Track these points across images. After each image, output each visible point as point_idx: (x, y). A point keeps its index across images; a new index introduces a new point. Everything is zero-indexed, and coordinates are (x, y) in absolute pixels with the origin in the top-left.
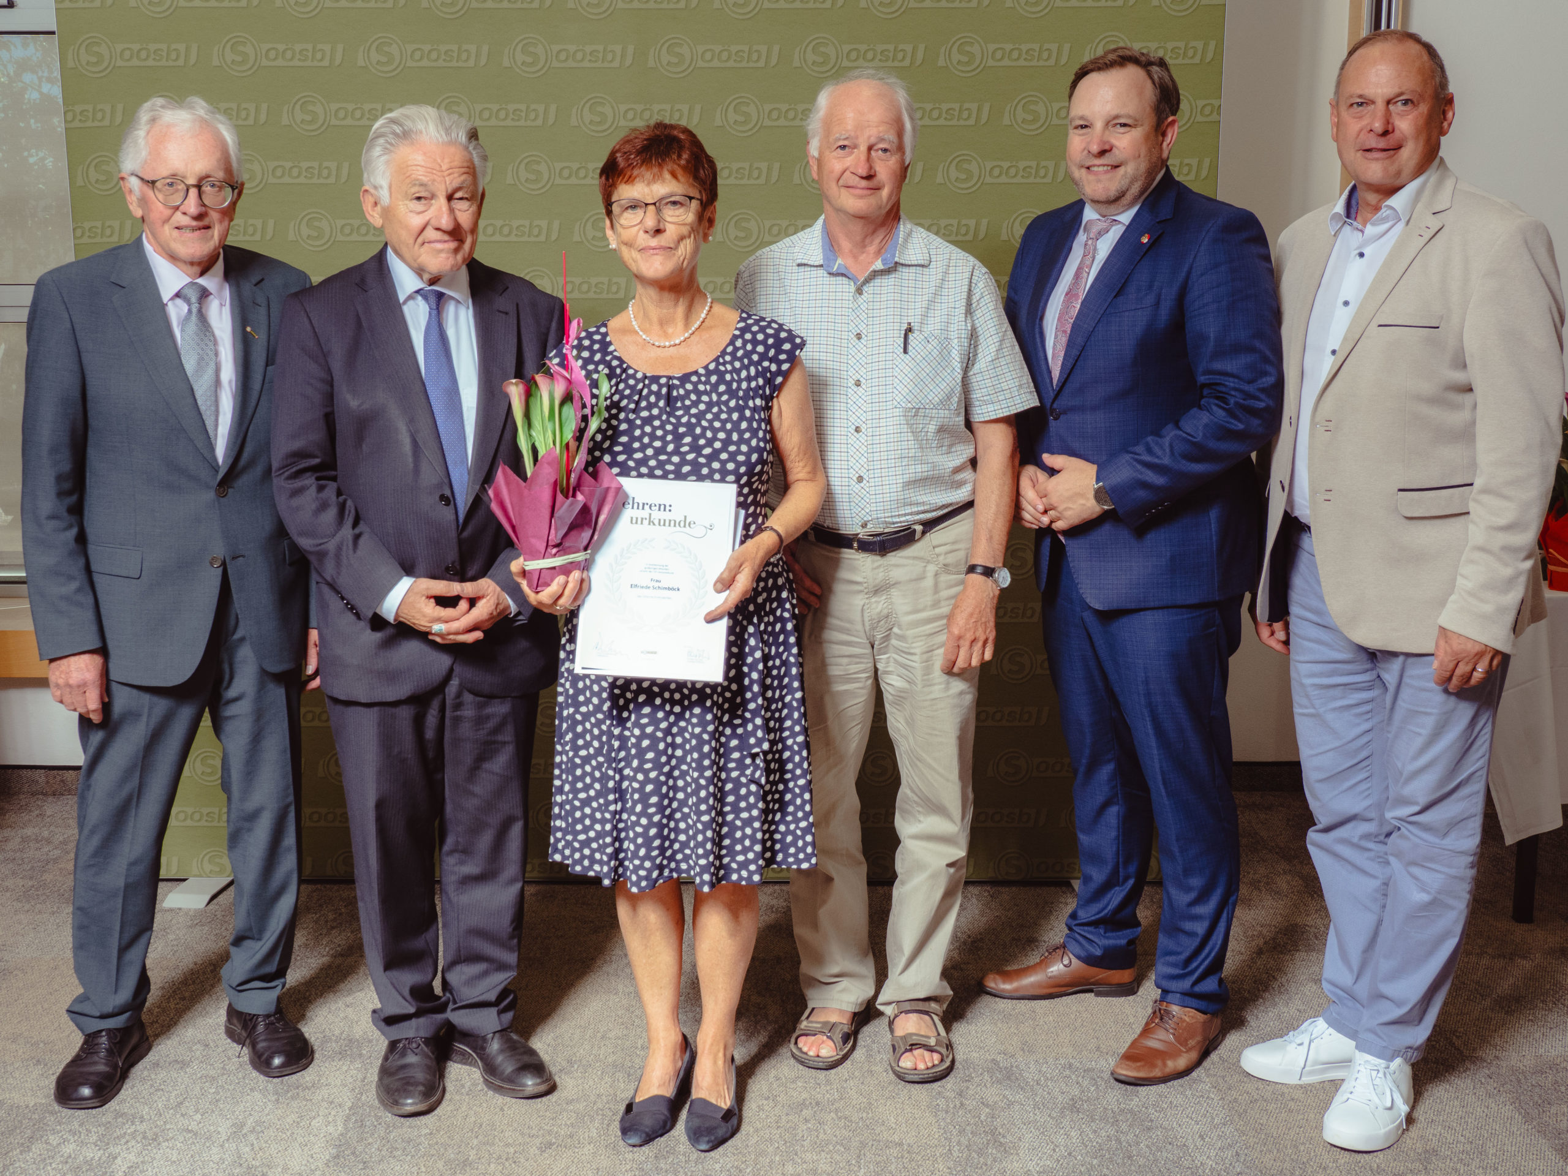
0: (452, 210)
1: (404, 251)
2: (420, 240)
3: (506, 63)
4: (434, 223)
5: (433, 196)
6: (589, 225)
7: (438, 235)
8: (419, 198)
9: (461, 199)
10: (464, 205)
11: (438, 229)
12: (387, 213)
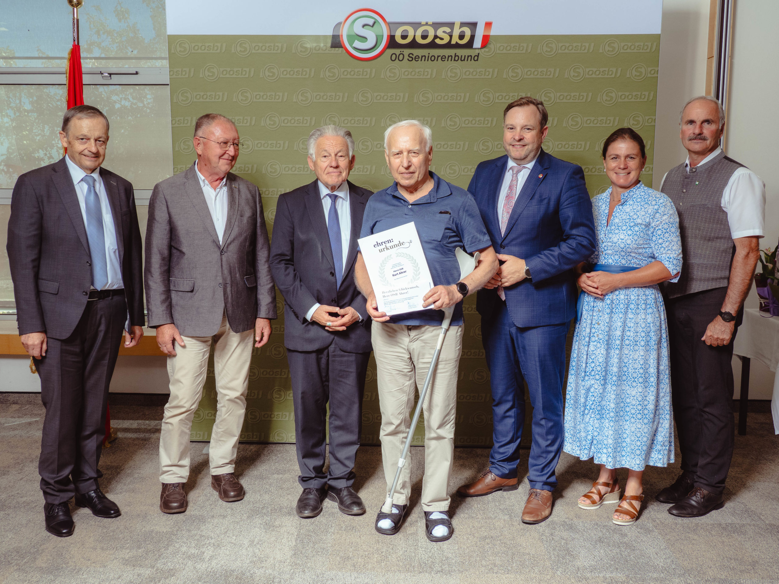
0: (336, 160)
2: (325, 172)
3: (355, 100)
4: (330, 165)
5: (330, 155)
7: (332, 170)
8: (325, 156)
9: (341, 156)
10: (343, 159)
11: (331, 167)
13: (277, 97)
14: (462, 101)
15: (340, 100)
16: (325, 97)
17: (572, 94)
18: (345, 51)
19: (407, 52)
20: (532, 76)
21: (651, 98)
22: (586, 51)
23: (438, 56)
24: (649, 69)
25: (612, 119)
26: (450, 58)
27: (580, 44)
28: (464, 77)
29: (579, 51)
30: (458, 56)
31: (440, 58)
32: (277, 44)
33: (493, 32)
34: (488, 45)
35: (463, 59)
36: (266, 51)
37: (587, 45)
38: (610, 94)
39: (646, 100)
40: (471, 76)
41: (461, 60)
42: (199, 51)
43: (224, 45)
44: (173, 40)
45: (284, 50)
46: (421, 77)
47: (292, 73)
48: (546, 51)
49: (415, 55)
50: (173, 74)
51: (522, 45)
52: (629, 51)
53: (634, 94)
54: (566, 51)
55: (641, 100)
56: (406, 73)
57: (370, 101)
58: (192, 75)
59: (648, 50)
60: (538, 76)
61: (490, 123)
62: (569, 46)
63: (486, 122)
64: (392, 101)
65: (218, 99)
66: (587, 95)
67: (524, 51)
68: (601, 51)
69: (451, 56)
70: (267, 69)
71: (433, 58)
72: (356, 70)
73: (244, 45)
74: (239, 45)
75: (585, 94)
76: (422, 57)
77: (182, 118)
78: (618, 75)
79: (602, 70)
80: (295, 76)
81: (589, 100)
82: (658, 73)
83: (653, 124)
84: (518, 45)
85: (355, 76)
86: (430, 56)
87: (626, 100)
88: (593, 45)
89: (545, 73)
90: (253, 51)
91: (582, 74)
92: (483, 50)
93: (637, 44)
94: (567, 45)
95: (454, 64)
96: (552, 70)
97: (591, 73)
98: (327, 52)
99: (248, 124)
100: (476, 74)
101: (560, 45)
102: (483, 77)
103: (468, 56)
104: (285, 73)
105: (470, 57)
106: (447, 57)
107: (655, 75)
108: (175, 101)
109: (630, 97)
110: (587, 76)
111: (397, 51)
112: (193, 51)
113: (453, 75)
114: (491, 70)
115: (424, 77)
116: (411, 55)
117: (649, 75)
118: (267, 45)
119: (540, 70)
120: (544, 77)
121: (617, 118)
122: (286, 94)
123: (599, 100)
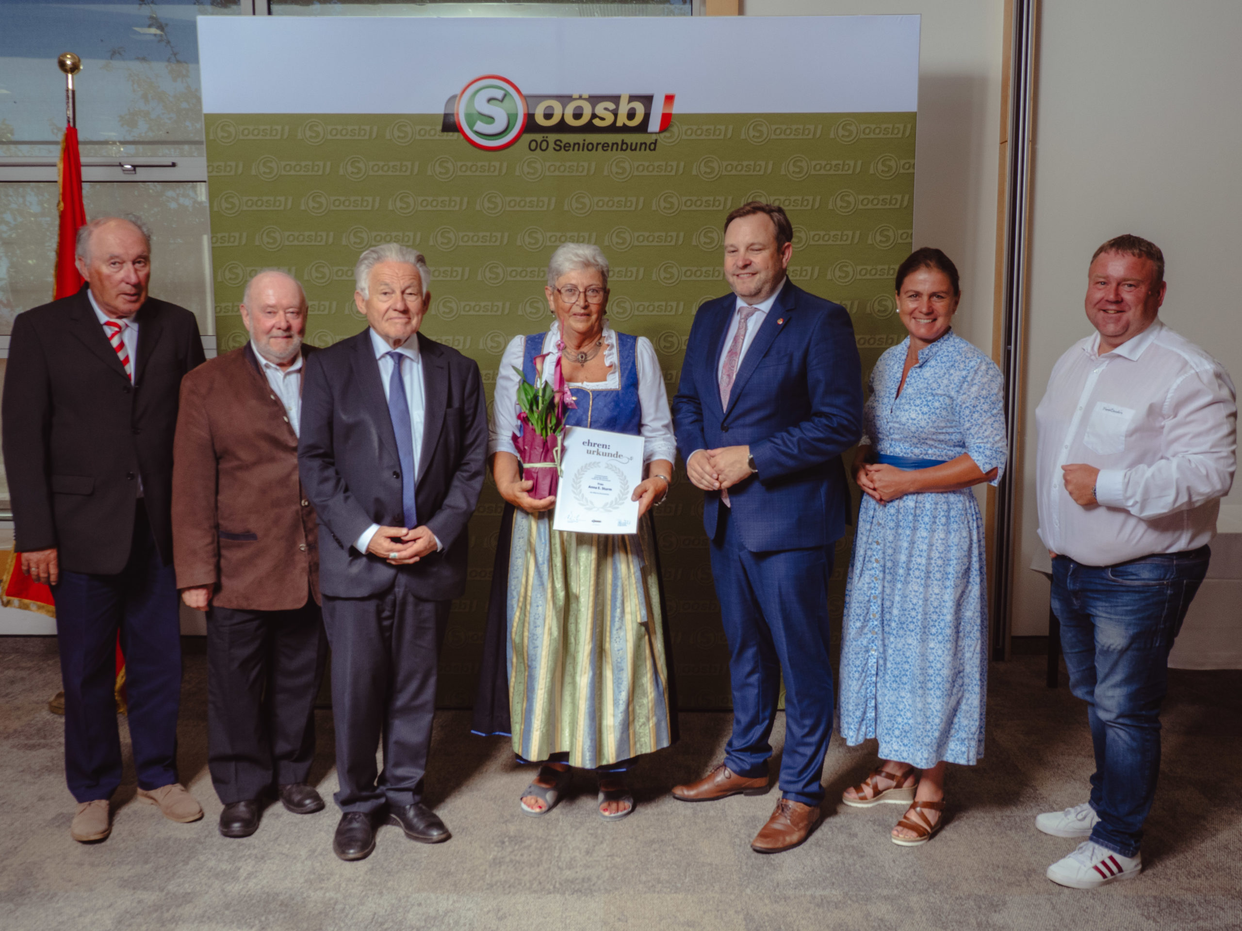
0: (403, 300)
1: (376, 325)
2: (386, 317)
3: (478, 208)
4: (394, 307)
5: (393, 292)
6: (528, 305)
7: (395, 314)
8: (385, 293)
9: (411, 294)
10: (413, 298)
11: (395, 310)
12: (368, 304)
13: (365, 204)
14: (633, 208)
15: (457, 208)
16: (434, 203)
17: (793, 198)
18: (462, 137)
19: (552, 137)
20: (734, 172)
21: (905, 203)
22: (811, 136)
23: (598, 144)
24: (902, 162)
25: (850, 233)
26: (615, 146)
27: (801, 127)
28: (636, 173)
29: (800, 137)
30: (627, 144)
31: (600, 147)
32: (363, 127)
33: (677, 109)
34: (671, 129)
35: (633, 148)
36: (348, 137)
37: (812, 127)
38: (846, 198)
39: (898, 206)
40: (645, 173)
41: (631, 150)
42: (251, 137)
43: (287, 128)
44: (211, 119)
45: (374, 135)
46: (574, 174)
47: (386, 168)
48: (754, 136)
49: (564, 142)
50: (212, 172)
51: (718, 127)
52: (872, 136)
53: (881, 197)
54: (783, 136)
55: (892, 207)
56: (552, 168)
57: (500, 208)
58: (240, 171)
59: (900, 135)
60: (743, 173)
61: (674, 240)
62: (786, 130)
63: (669, 239)
64: (532, 209)
65: (279, 206)
66: (814, 200)
67: (722, 137)
68: (832, 136)
69: (617, 144)
70: (349, 163)
71: (590, 147)
72: (479, 164)
73: (315, 128)
74: (307, 128)
75: (811, 198)
76: (575, 144)
77: (226, 235)
78: (858, 170)
79: (834, 163)
80: (390, 173)
81: (817, 205)
82: (914, 168)
83: (909, 240)
84: (712, 127)
85: (478, 173)
86: (586, 143)
87: (870, 206)
88: (820, 127)
89: (752, 168)
90: (329, 137)
91: (805, 170)
92: (662, 135)
93: (884, 126)
94: (784, 127)
95: (620, 155)
96: (763, 163)
97: (818, 167)
98: (437, 137)
99: (323, 243)
100: (654, 169)
101: (774, 127)
102: (663, 173)
103: (641, 144)
104: (376, 168)
105: (643, 146)
106: (610, 145)
107: (911, 171)
108: (216, 209)
109: (875, 202)
110: (813, 172)
111: (539, 137)
112: (241, 137)
113: (620, 171)
114: (674, 164)
115: (578, 174)
116: (558, 143)
117: (902, 171)
118: (350, 128)
119: (745, 163)
120: (751, 173)
121: (858, 233)
122: (378, 199)
123: (830, 207)
